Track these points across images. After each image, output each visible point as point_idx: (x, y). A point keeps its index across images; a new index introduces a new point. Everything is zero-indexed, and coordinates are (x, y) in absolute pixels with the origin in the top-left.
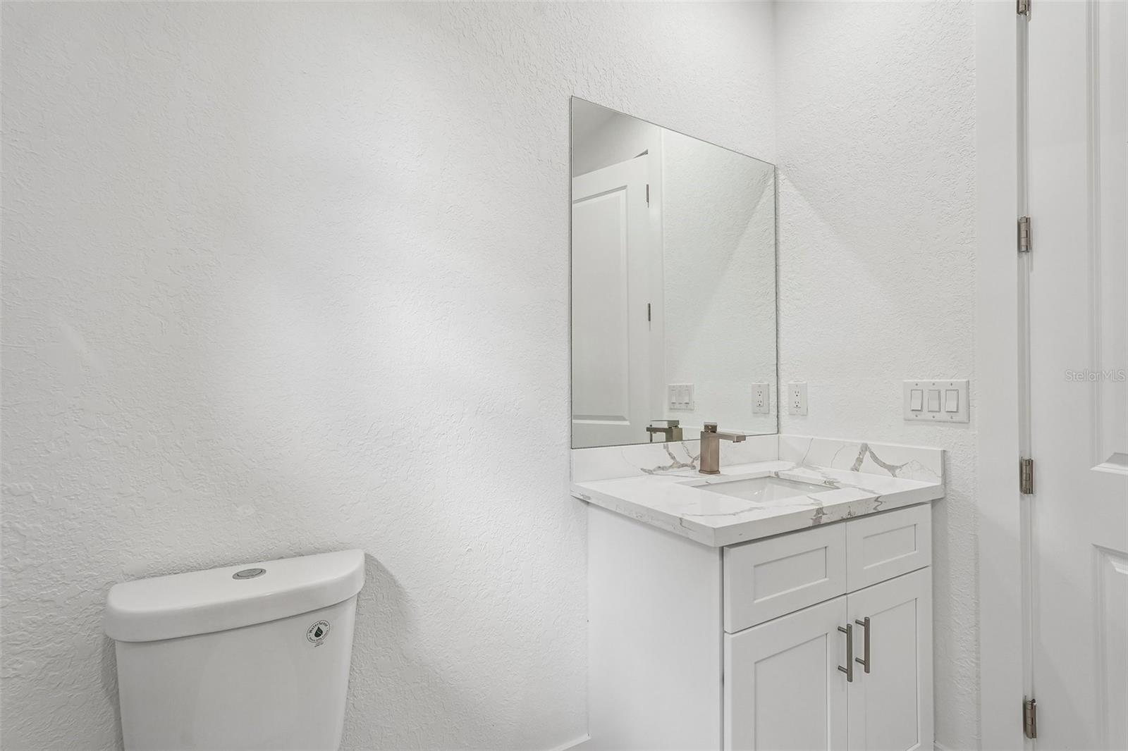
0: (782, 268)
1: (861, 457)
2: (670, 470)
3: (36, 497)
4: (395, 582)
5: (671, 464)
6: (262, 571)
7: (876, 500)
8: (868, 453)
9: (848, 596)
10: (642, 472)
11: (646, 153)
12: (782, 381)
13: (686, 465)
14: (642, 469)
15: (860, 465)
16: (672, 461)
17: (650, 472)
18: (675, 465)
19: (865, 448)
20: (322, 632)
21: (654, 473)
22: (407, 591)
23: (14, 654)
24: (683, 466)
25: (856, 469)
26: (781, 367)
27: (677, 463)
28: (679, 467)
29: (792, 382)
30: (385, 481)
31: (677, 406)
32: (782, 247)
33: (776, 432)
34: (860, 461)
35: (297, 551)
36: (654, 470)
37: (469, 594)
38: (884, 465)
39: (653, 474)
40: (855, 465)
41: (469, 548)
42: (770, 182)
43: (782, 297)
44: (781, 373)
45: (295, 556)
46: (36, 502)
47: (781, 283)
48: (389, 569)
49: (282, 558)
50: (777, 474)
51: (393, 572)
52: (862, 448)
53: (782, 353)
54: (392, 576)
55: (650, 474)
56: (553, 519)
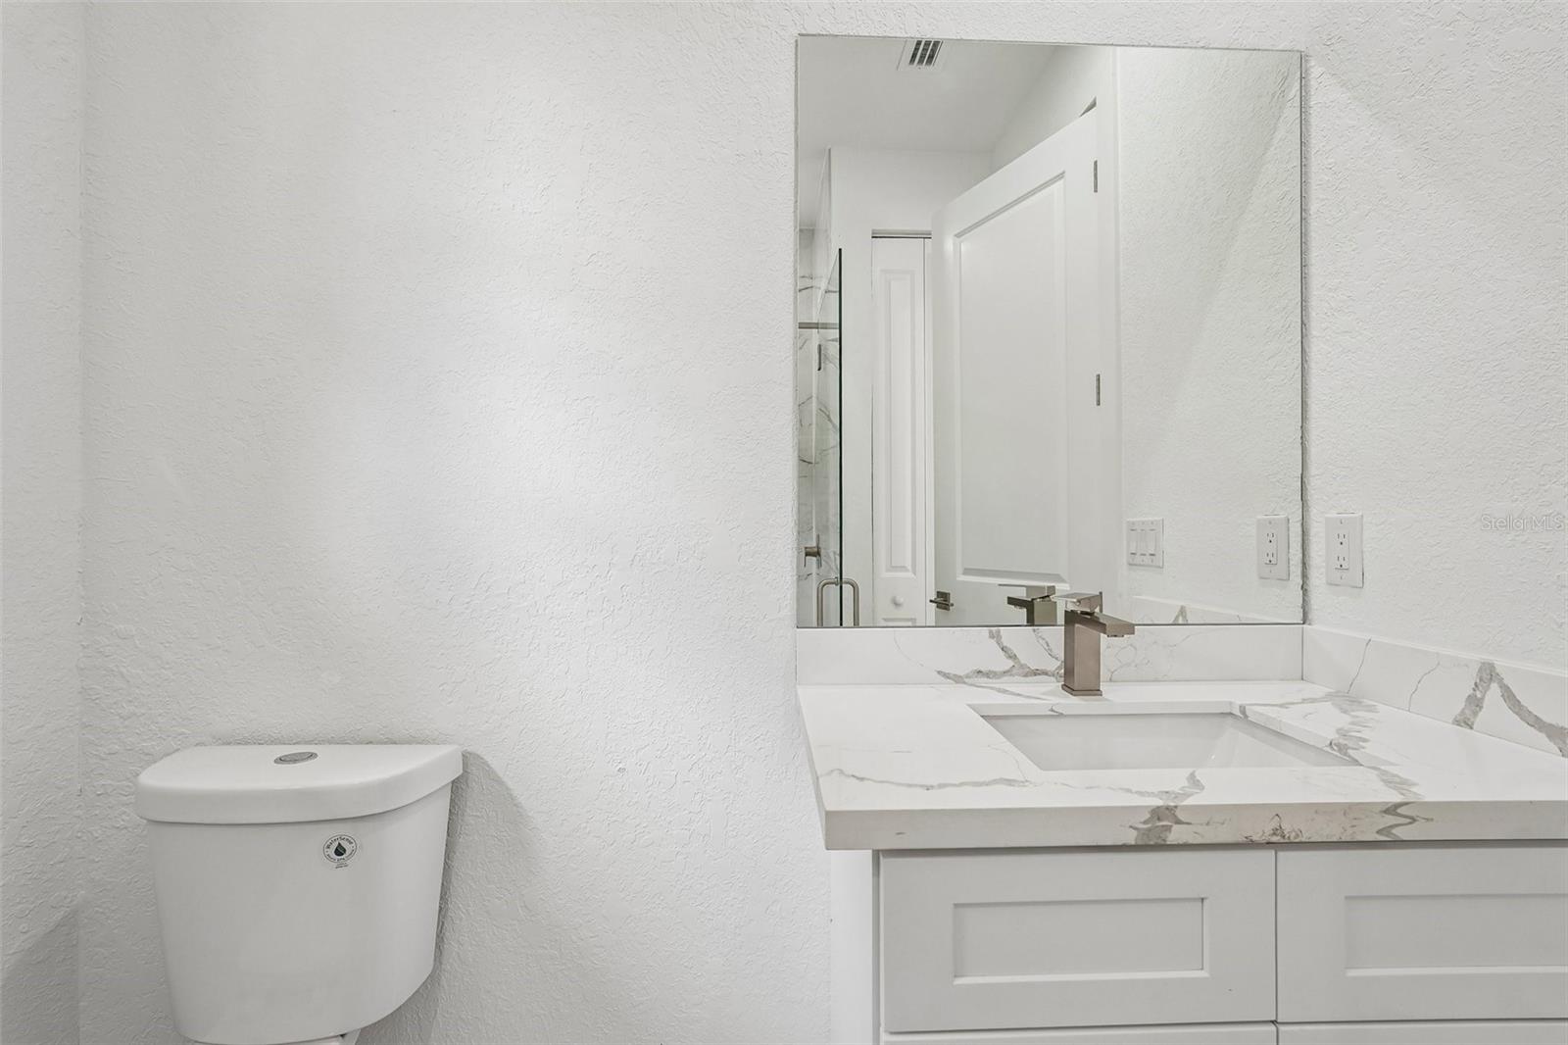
0: (1315, 270)
1: (1479, 695)
2: (1005, 678)
3: (137, 642)
4: (513, 798)
5: (1007, 668)
6: (312, 756)
7: (1392, 809)
8: (1494, 686)
9: (1282, 1028)
10: (939, 676)
11: (1093, 105)
12: (1314, 512)
13: (1045, 673)
14: (939, 672)
15: (1475, 714)
16: (1011, 663)
17: (958, 679)
18: (1015, 671)
19: (1488, 674)
20: (345, 850)
21: (966, 680)
22: (530, 814)
23: (123, 805)
24: (1036, 673)
25: (1465, 722)
26: (1313, 483)
27: (1022, 666)
28: (1026, 675)
29: (1333, 514)
30: (499, 655)
31: (1138, 559)
32: (1314, 224)
33: (1299, 619)
34: (1475, 703)
35: (390, 736)
36: (967, 676)
37: (622, 836)
38: (1537, 723)
39: (965, 683)
40: (1463, 712)
41: (621, 766)
42: (1293, 91)
43: (1314, 333)
44: (1313, 495)
45: (386, 743)
46: (137, 647)
47: (1314, 302)
48: (505, 779)
49: (371, 743)
50: (1243, 710)
51: (510, 784)
52: (1480, 670)
53: (1314, 450)
54: (507, 789)
55: (957, 682)
56: (764, 740)
